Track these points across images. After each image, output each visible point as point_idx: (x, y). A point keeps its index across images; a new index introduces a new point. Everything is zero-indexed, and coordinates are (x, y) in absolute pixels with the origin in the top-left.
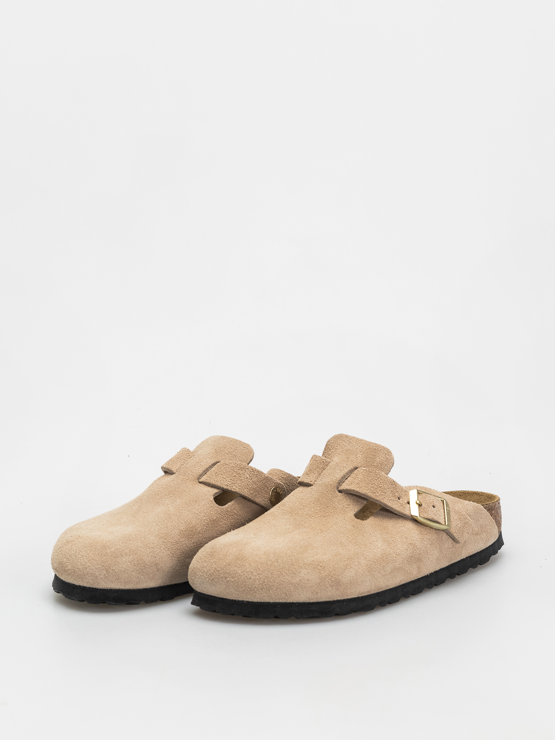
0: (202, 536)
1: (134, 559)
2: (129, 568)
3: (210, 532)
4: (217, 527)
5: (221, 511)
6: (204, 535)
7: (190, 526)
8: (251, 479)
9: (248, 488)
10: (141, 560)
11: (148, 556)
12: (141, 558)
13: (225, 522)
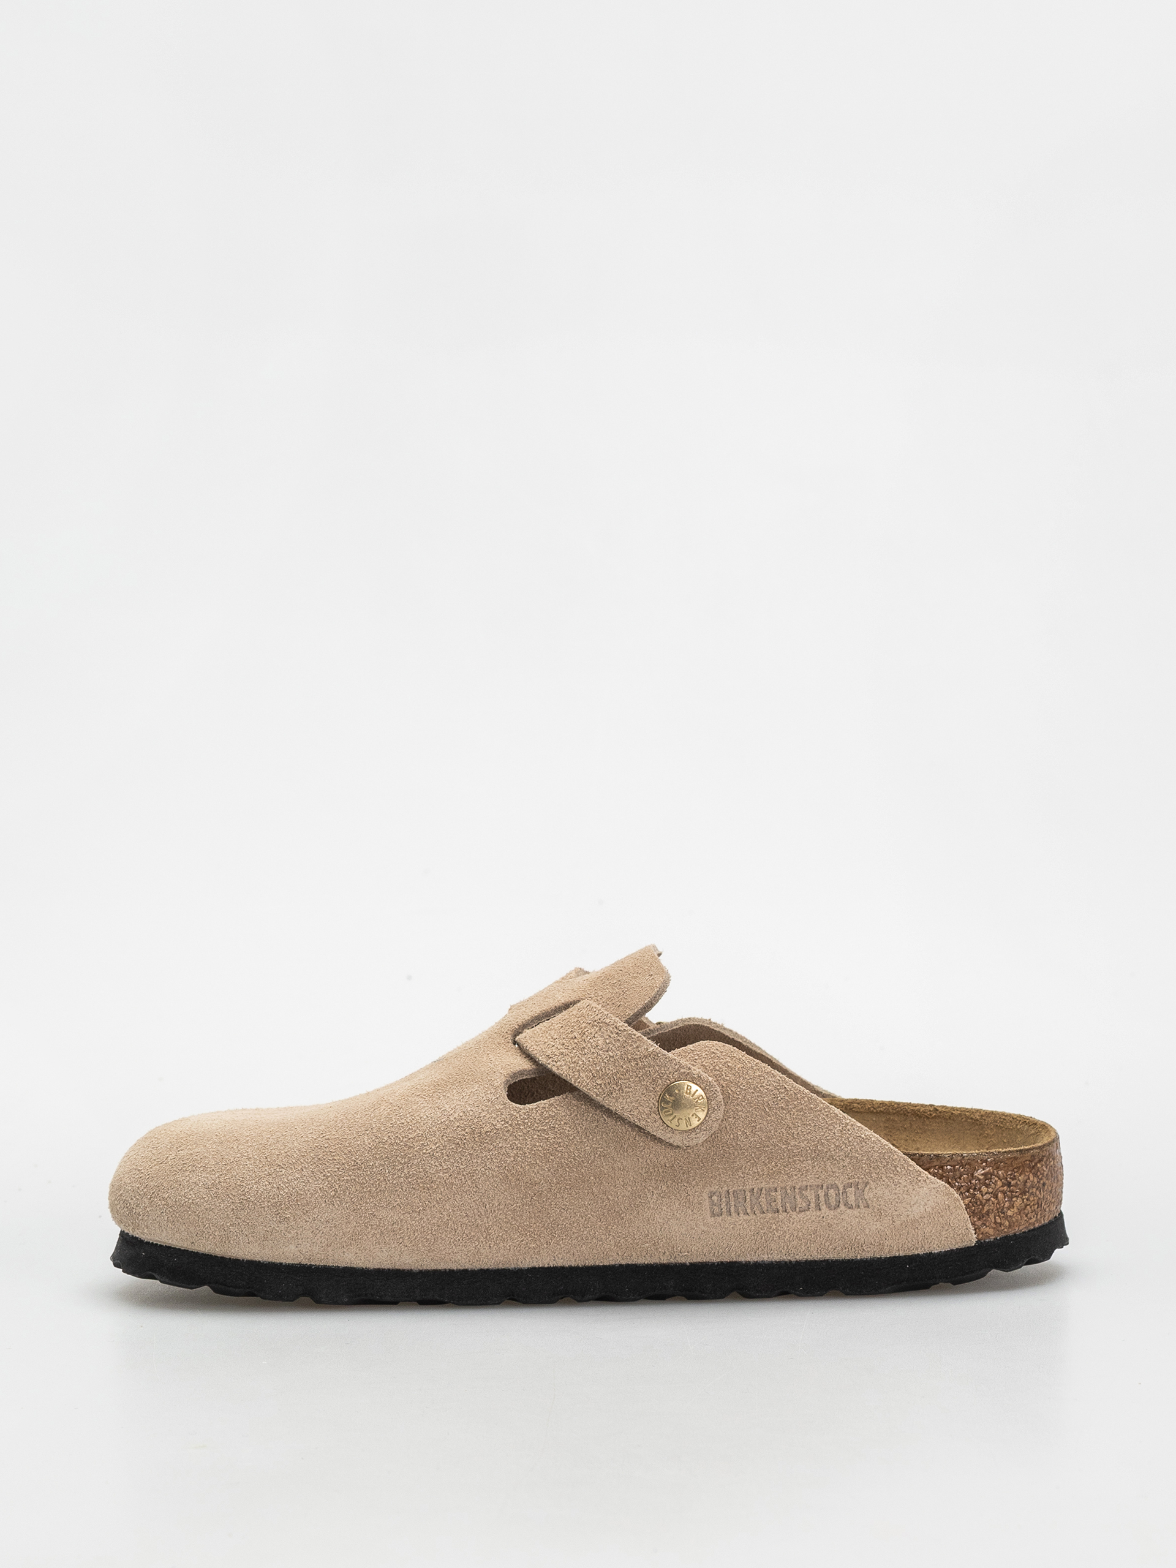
0: (436, 1164)
1: (220, 1182)
2: (202, 1200)
3: (464, 1158)
4: (489, 1150)
5: (512, 1115)
6: (443, 1164)
7: (410, 1136)
8: (607, 1051)
9: (591, 1071)
10: (236, 1187)
11: (257, 1183)
12: (239, 1183)
13: (517, 1143)
